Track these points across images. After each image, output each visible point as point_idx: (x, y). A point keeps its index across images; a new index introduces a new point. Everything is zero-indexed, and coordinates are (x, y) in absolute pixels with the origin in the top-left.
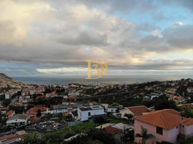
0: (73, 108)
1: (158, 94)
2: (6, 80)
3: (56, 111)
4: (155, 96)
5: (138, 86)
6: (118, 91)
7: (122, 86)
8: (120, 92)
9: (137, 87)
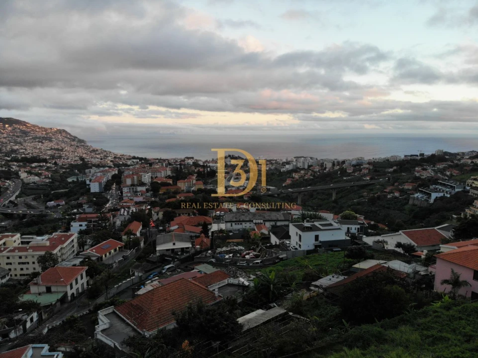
0: (264, 221)
1: (447, 190)
2: (71, 145)
3: (232, 226)
4: (441, 194)
5: (397, 165)
6: (345, 178)
7: (354, 166)
8: (350, 181)
9: (395, 168)
